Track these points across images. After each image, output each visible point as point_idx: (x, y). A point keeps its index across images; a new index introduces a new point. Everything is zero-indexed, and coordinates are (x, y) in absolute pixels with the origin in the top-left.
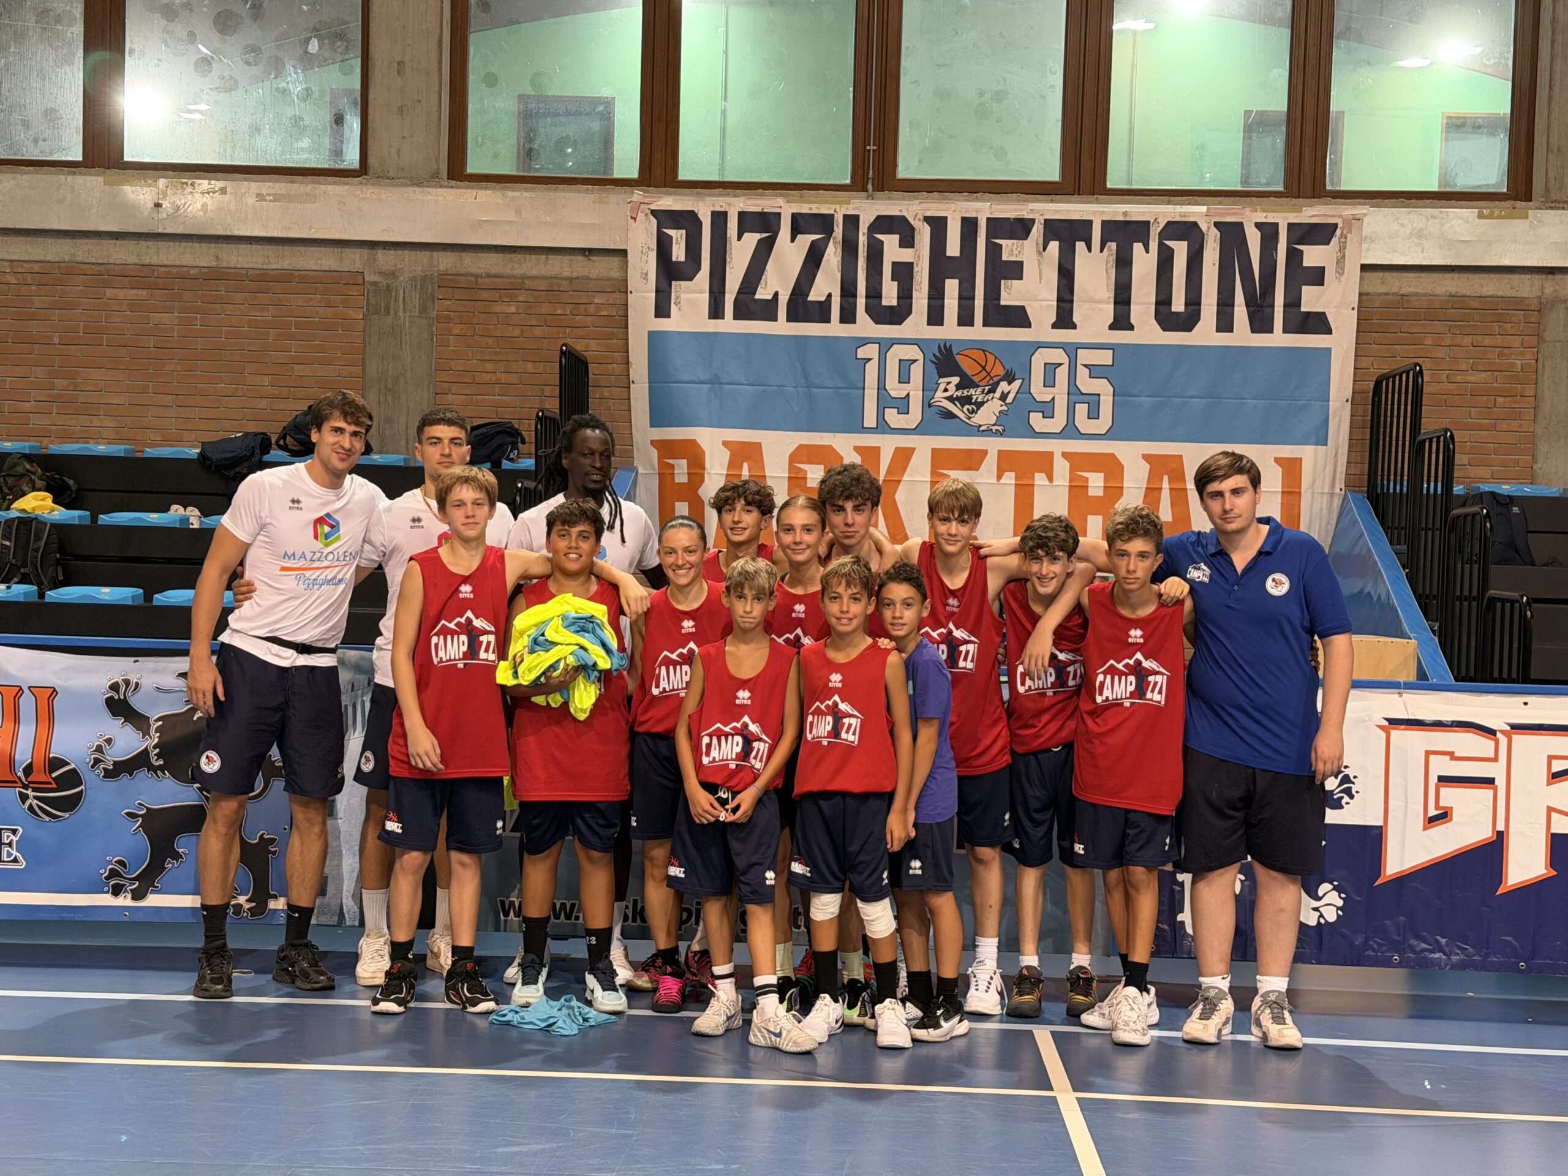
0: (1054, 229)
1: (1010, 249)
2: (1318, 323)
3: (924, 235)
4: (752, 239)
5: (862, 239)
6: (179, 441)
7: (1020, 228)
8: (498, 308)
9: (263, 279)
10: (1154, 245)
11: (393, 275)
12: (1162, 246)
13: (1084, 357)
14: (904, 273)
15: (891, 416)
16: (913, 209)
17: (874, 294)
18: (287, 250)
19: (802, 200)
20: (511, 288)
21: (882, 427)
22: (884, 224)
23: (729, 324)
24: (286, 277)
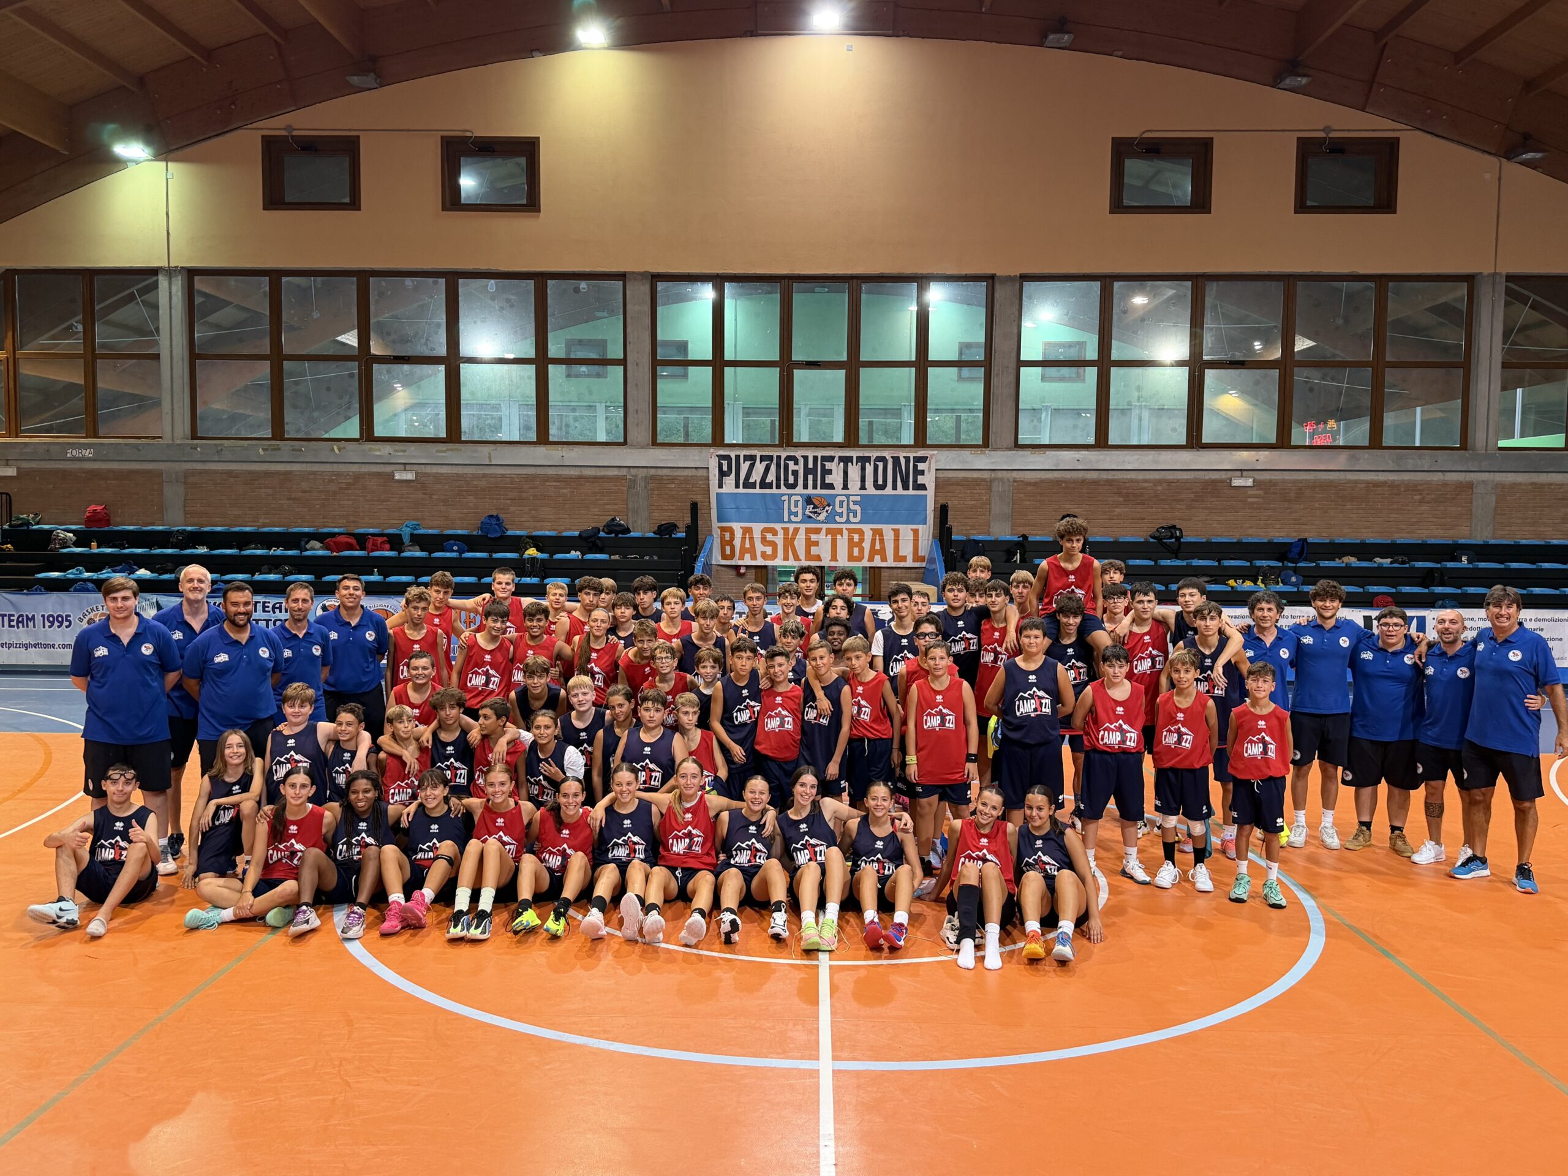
0: (841, 459)
1: (828, 465)
2: (923, 487)
3: (801, 461)
4: (748, 463)
5: (782, 463)
6: (570, 529)
7: (831, 459)
8: (669, 486)
9: (596, 478)
10: (872, 463)
11: (636, 476)
12: (875, 464)
13: (852, 498)
14: (795, 473)
15: (792, 517)
16: (799, 453)
17: (786, 479)
18: (603, 469)
19: (764, 451)
20: (672, 479)
21: (790, 521)
22: (789, 458)
23: (741, 490)
24: (603, 477)
